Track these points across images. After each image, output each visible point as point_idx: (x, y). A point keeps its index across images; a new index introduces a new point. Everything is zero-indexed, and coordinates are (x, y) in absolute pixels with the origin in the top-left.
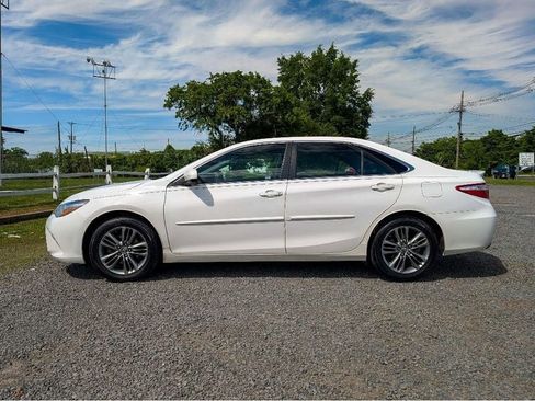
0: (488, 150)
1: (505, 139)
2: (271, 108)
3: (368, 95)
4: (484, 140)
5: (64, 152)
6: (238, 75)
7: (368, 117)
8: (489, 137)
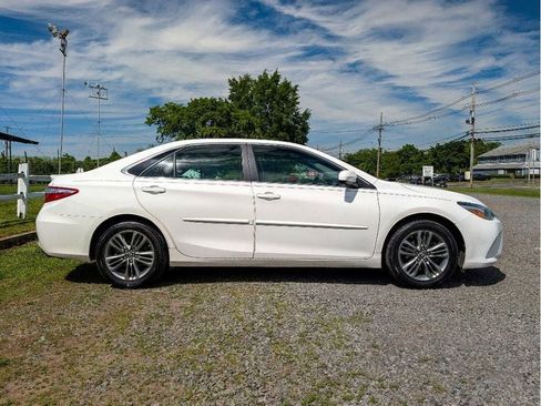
0: (403, 162)
1: (417, 152)
3: (307, 115)
4: (400, 153)
8: (403, 151)
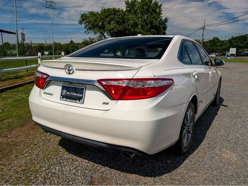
0: (212, 46)
1: (219, 41)
2: (129, 26)
3: (166, 20)
4: (210, 42)
5: (20, 42)
6: (114, 10)
7: (165, 30)
8: (213, 40)
